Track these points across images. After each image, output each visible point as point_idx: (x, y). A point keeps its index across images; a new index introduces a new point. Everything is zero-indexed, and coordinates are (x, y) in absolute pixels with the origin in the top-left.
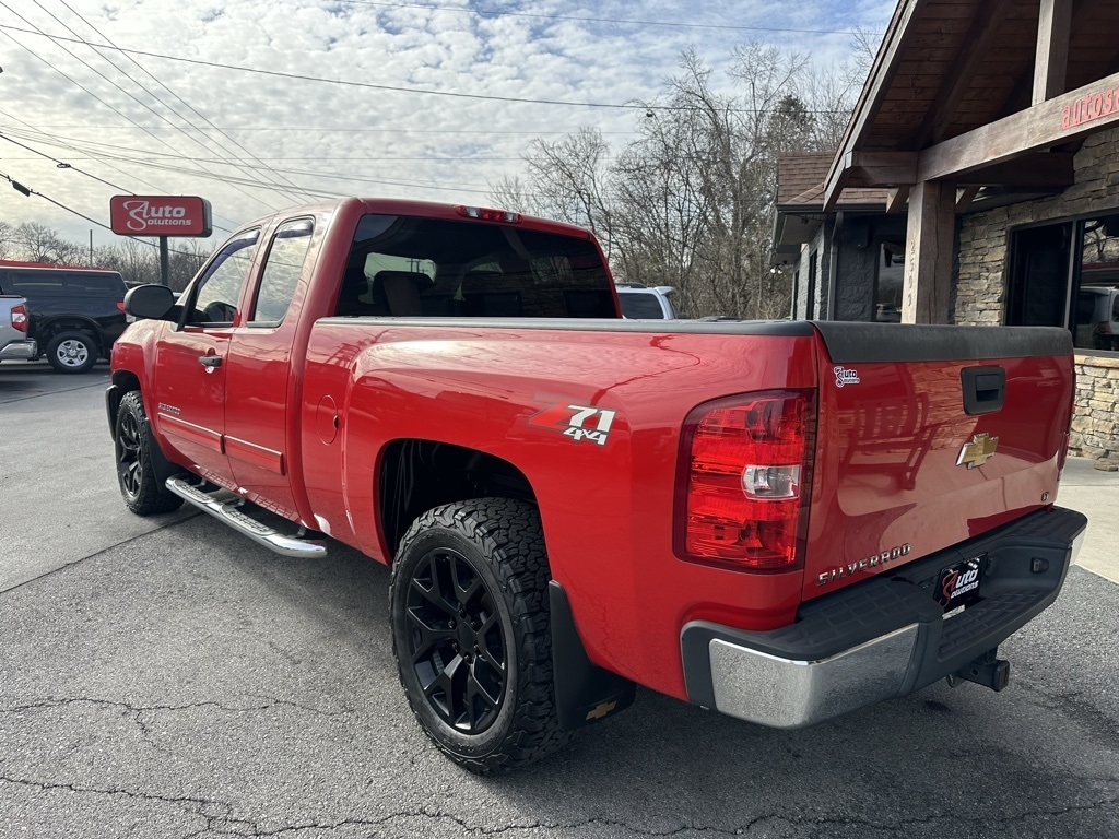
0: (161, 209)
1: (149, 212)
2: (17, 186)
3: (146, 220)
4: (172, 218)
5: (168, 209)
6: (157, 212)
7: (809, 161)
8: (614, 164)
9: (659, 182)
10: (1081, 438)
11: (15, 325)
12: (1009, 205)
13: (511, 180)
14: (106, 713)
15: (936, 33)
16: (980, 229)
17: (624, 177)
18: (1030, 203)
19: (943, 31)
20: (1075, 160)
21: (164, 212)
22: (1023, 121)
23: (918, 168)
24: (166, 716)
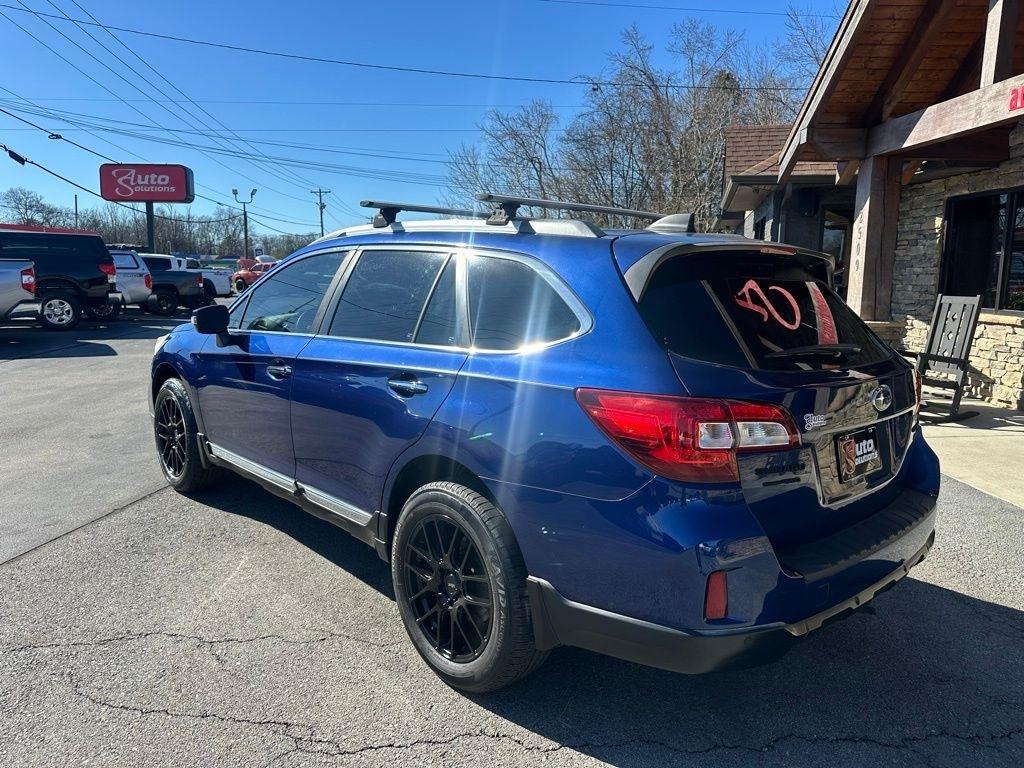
0: (147, 177)
1: (135, 180)
2: (13, 155)
3: (133, 187)
4: (157, 185)
5: (153, 176)
6: (143, 180)
7: (753, 134)
8: (564, 134)
9: (604, 151)
10: (1011, 392)
11: (27, 287)
12: (947, 177)
13: (469, 148)
14: (181, 645)
15: (890, 19)
16: (918, 199)
17: (573, 147)
18: (967, 175)
19: (896, 17)
20: (1011, 137)
21: (149, 179)
22: (972, 103)
23: (867, 144)
24: (236, 649)
